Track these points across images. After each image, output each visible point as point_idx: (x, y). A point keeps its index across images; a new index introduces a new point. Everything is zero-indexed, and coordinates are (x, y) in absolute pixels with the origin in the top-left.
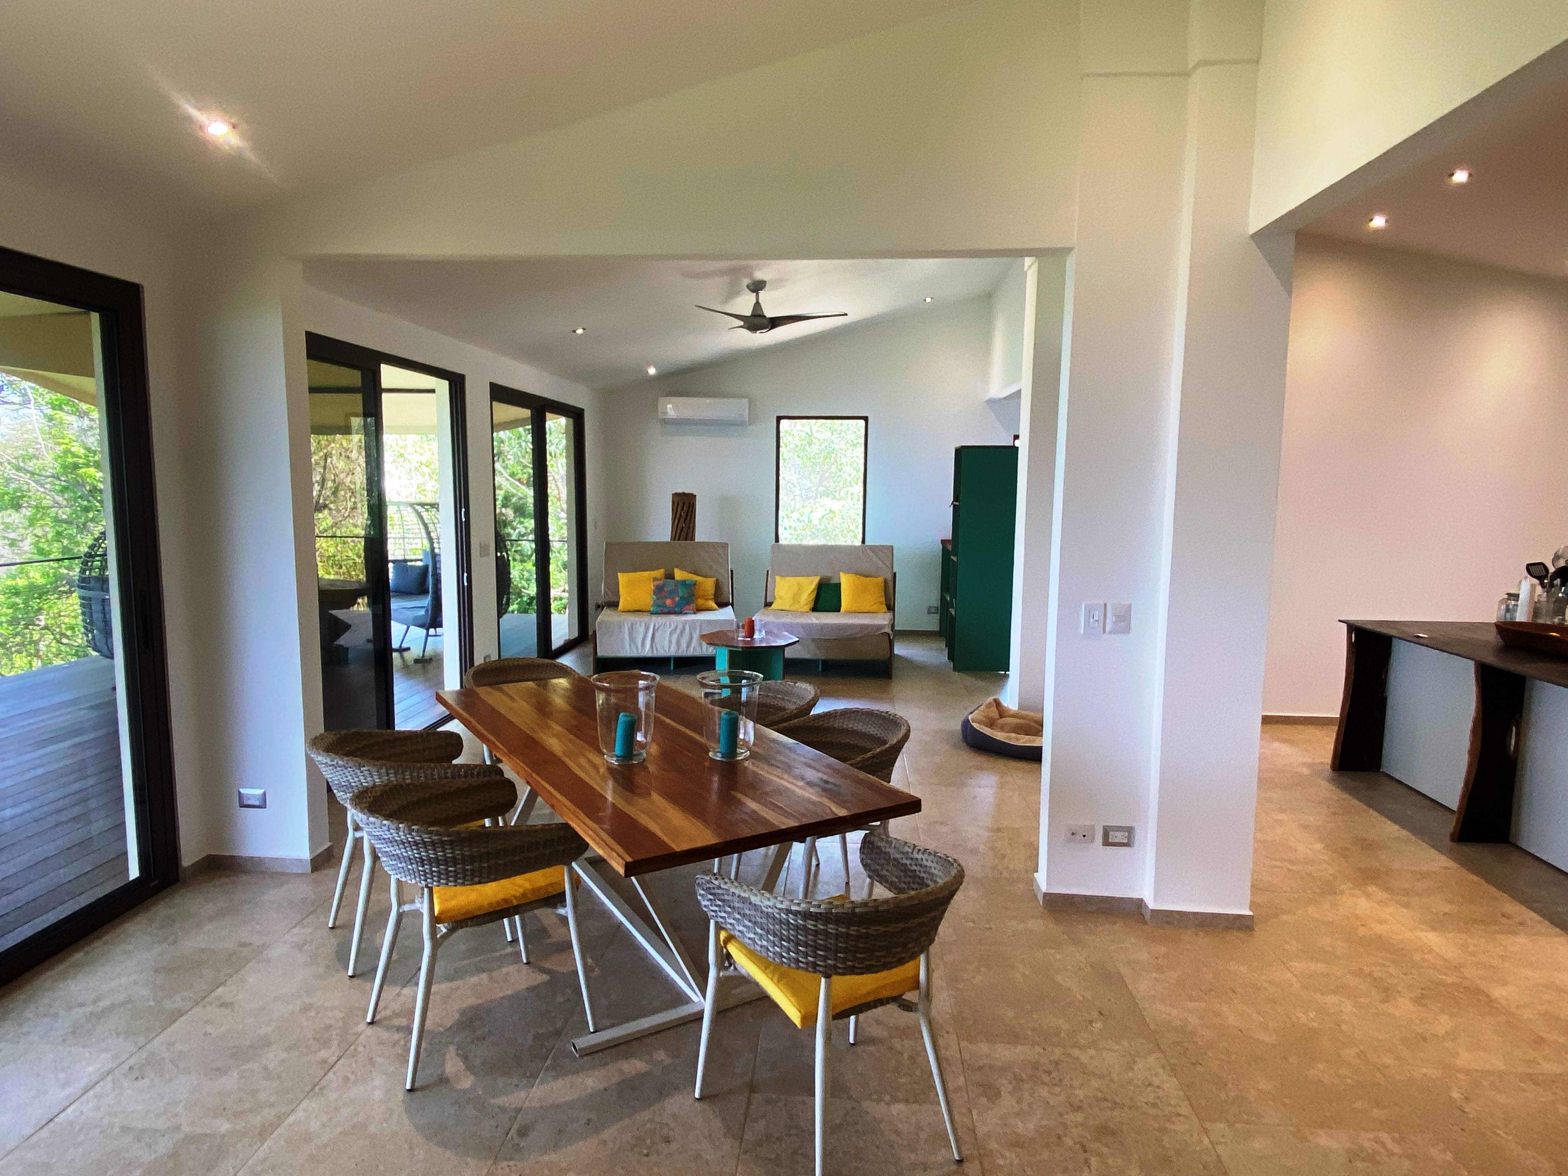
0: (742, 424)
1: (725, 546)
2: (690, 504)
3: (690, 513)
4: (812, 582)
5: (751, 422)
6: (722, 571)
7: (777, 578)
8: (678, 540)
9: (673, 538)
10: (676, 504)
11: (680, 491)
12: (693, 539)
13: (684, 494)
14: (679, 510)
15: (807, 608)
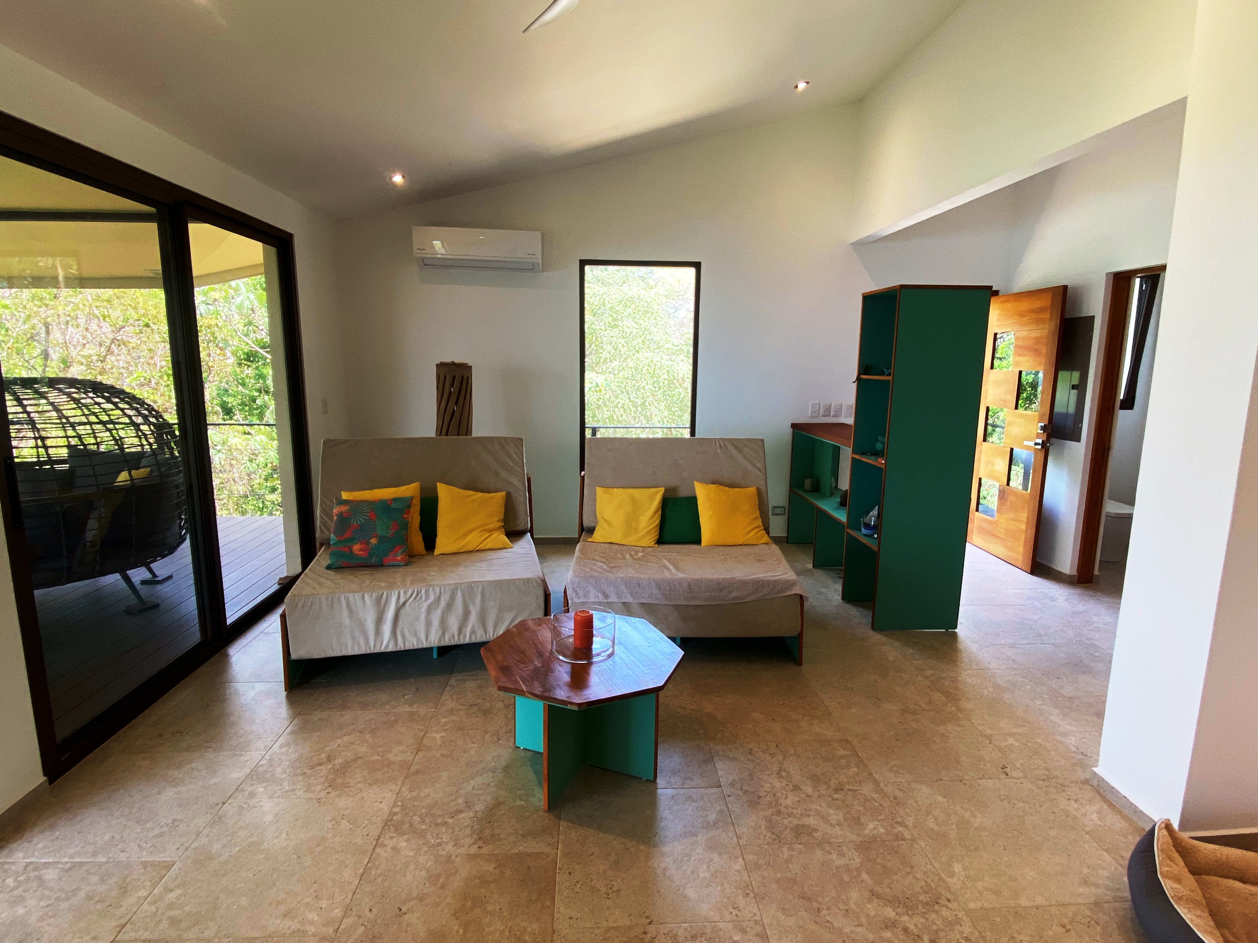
0: (532, 269)
1: (518, 442)
2: (462, 378)
3: (463, 391)
4: (652, 497)
5: (546, 266)
6: (515, 481)
7: (599, 490)
8: (447, 435)
9: (439, 432)
10: (442, 379)
11: (448, 360)
12: (468, 431)
13: (453, 364)
14: (447, 386)
15: (649, 540)
